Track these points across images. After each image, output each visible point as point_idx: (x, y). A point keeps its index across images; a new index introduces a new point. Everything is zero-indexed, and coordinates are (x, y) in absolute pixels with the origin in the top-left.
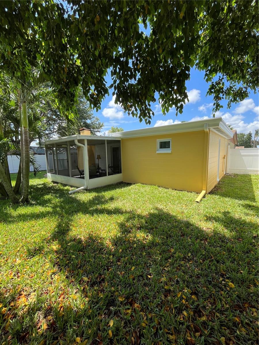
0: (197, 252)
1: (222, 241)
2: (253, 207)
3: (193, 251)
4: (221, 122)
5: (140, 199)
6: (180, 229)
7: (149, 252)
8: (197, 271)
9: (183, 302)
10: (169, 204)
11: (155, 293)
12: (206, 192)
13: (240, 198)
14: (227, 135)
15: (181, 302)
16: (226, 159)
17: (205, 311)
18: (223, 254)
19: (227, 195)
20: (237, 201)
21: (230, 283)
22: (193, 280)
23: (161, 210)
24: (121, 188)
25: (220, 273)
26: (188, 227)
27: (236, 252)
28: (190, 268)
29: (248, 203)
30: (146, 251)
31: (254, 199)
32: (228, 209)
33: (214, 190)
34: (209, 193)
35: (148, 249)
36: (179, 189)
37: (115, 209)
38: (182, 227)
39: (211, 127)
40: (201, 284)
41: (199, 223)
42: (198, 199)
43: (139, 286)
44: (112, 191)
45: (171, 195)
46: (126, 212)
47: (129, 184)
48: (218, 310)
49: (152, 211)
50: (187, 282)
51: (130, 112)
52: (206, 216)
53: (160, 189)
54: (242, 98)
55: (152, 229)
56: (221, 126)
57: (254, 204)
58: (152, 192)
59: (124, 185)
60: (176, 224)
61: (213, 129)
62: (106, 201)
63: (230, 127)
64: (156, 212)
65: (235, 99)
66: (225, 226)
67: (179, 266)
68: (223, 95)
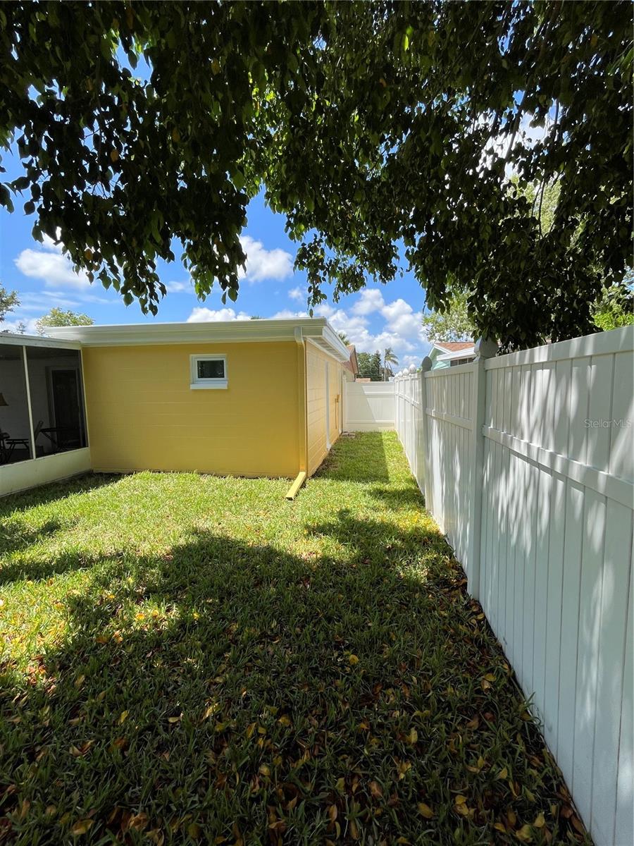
0: (288, 613)
1: (337, 573)
2: (386, 494)
3: (281, 614)
4: (325, 327)
5: (149, 515)
6: (253, 569)
7: (172, 653)
8: (290, 655)
9: (259, 745)
10: (228, 513)
11: (191, 756)
12: (307, 474)
13: (365, 478)
14: (339, 355)
15: (255, 746)
16: (340, 403)
17: (306, 741)
18: (339, 600)
19: (344, 477)
20: (361, 485)
21: (352, 656)
22: (282, 680)
23: (206, 533)
24: (87, 490)
25: (333, 643)
26: (269, 562)
27: (360, 588)
28: (275, 656)
29: (378, 487)
30: (164, 653)
31: (387, 478)
32: (345, 504)
33: (321, 468)
34: (313, 476)
35: (171, 645)
36: (250, 474)
37: (64, 557)
38: (258, 564)
39: (307, 337)
40: (299, 682)
41: (294, 546)
42: (291, 494)
43: (142, 761)
44: (53, 504)
45: (230, 491)
46: (103, 558)
47: (113, 476)
48: (331, 724)
49: (182, 541)
50: (268, 693)
51: (96, 274)
52: (307, 527)
53: (205, 480)
54: (357, 286)
55: (183, 587)
56: (326, 335)
57: (387, 487)
58: (183, 491)
59: (97, 481)
60: (244, 559)
61: (312, 341)
62: (31, 539)
63: (345, 340)
64: (193, 540)
65: (345, 287)
66: (341, 541)
67: (250, 661)
68: (325, 274)
